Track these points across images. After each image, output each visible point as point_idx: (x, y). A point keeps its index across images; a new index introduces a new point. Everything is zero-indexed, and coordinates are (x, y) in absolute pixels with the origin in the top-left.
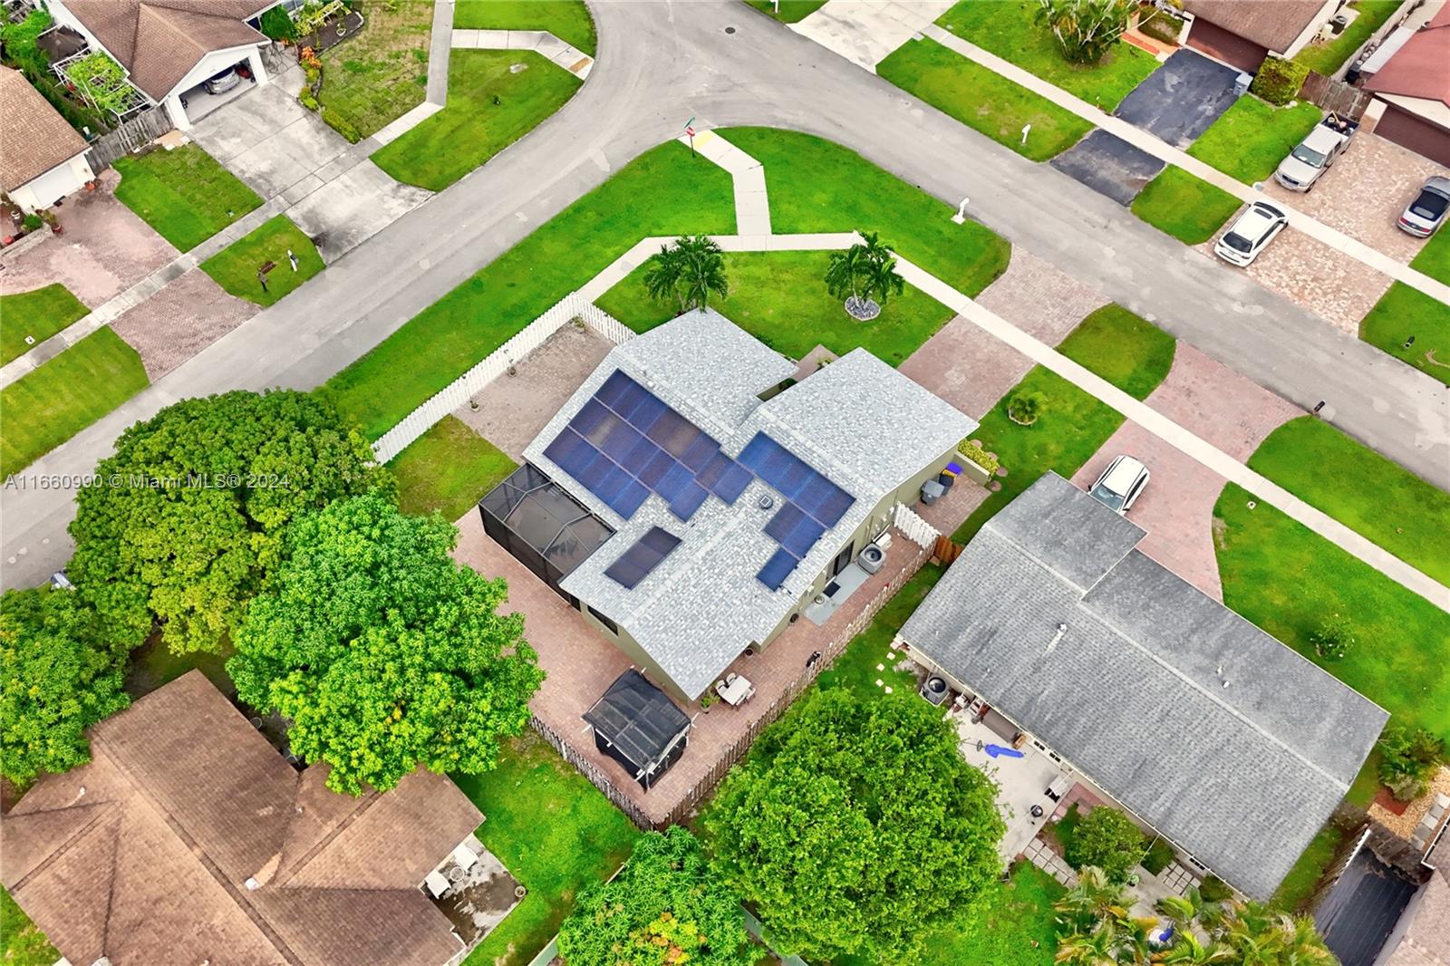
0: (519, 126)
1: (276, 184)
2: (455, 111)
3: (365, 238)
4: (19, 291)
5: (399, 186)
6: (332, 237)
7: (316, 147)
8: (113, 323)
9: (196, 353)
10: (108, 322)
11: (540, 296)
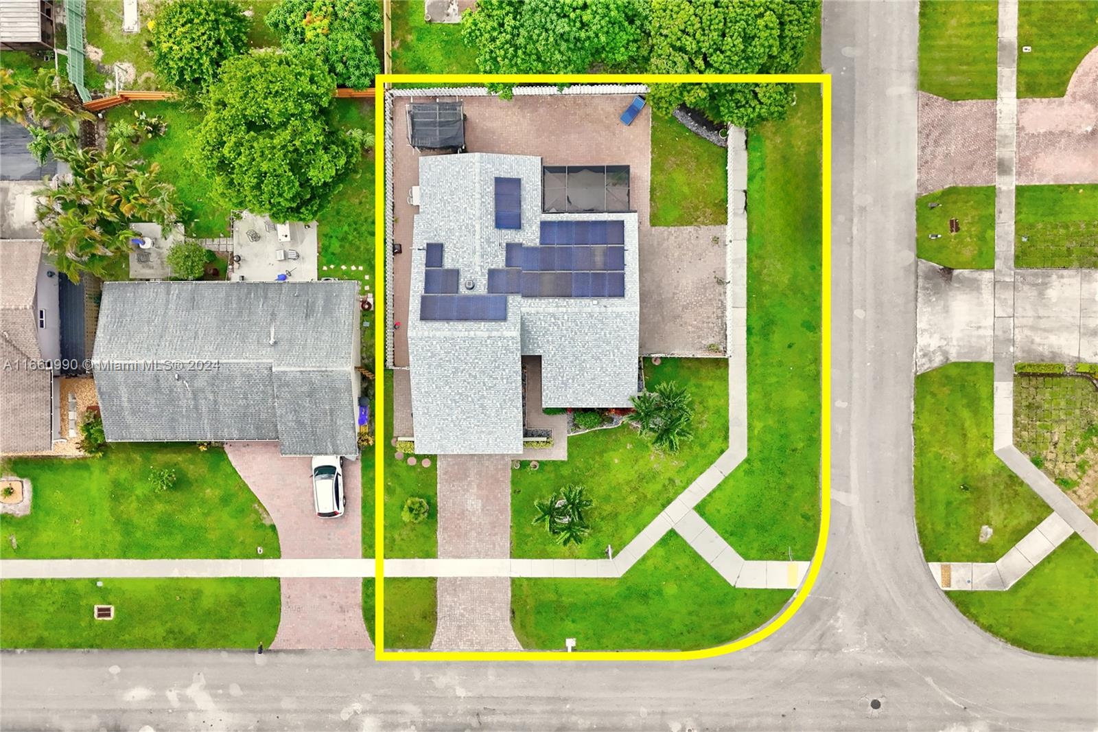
0: (926, 480)
1: (1026, 288)
2: (981, 454)
3: (919, 300)
4: (1080, 69)
5: (948, 359)
6: (941, 281)
7: (1037, 340)
8: (994, 104)
9: (920, 132)
10: (998, 102)
11: (765, 354)
